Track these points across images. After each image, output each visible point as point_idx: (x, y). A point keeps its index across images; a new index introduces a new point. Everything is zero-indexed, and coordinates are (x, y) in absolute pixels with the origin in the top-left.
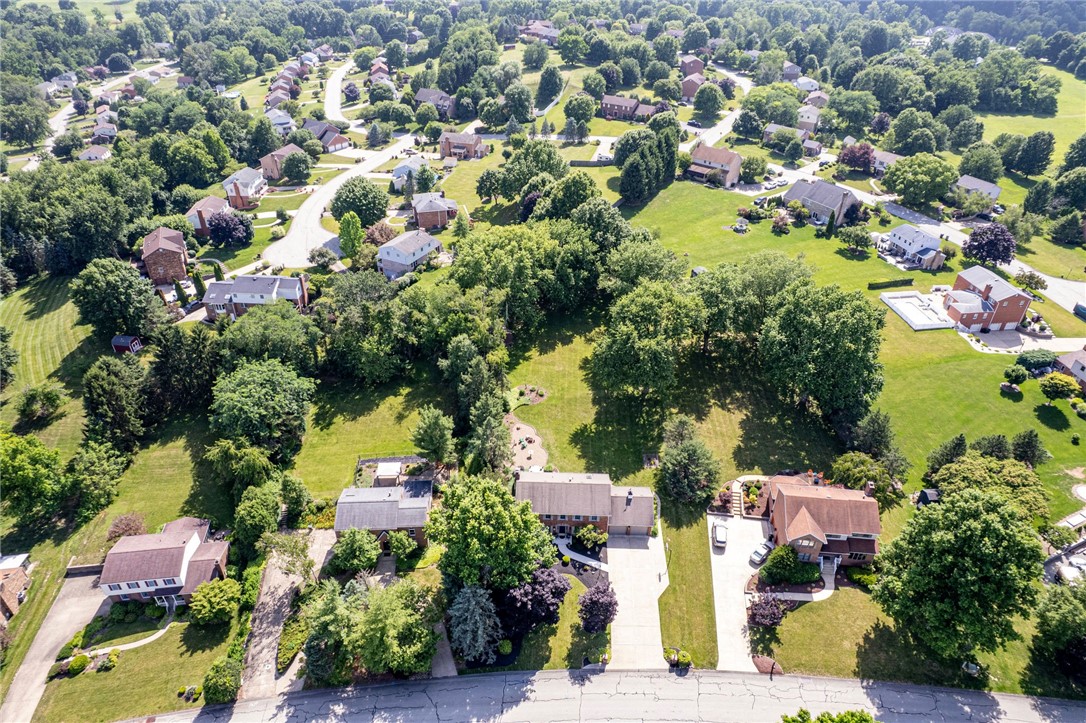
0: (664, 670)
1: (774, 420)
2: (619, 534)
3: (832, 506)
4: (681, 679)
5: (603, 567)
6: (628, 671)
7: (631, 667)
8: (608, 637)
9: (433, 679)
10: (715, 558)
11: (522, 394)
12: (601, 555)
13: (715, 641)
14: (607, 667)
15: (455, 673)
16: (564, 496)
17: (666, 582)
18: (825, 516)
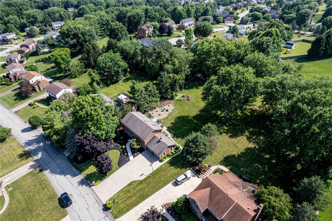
0: (102, 203)
1: (268, 156)
2: (150, 152)
3: (224, 198)
4: (102, 211)
5: (131, 158)
6: (95, 193)
7: (97, 193)
8: (104, 179)
9: (63, 154)
10: (170, 185)
11: (183, 97)
12: (135, 154)
13: (128, 211)
14: (93, 187)
15: (67, 156)
16: (137, 124)
17: (143, 178)
18: (217, 200)
